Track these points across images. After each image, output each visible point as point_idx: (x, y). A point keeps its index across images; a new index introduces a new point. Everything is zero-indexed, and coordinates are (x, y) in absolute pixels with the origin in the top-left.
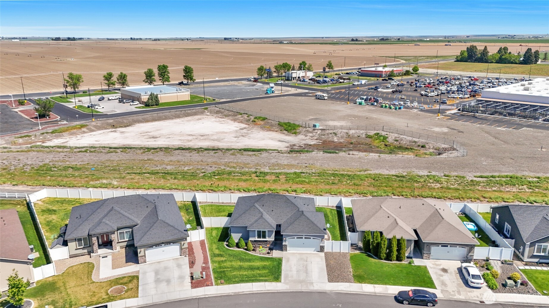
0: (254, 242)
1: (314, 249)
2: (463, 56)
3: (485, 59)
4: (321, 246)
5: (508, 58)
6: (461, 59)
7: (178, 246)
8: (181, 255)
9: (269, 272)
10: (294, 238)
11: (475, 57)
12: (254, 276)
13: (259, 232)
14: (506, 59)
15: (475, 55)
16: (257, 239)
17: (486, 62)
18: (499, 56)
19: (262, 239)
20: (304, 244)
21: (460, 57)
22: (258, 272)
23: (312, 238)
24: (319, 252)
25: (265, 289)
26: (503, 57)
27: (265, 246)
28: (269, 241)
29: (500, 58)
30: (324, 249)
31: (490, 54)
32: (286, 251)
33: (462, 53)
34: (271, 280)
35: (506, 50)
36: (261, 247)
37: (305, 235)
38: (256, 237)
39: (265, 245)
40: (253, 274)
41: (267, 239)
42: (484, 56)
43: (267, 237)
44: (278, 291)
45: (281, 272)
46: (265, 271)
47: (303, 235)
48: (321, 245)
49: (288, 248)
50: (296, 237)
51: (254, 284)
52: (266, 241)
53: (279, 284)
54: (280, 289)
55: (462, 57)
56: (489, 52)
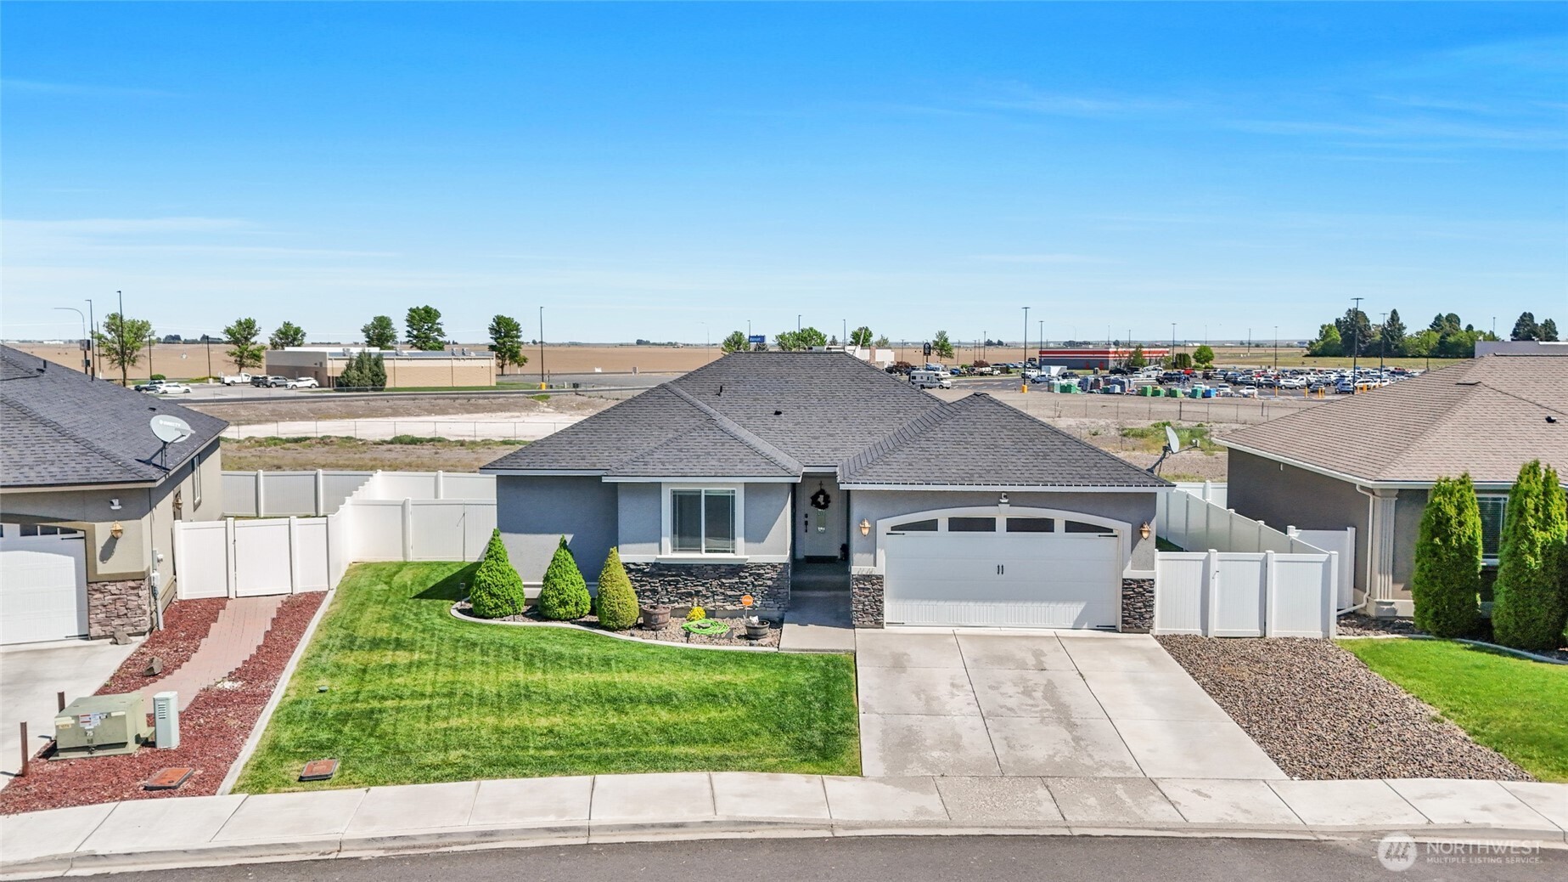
0: (651, 575)
1: (1076, 609)
2: (1329, 339)
3: (1396, 347)
4: (1126, 583)
5: (1466, 342)
6: (1323, 348)
7: (71, 560)
8: (86, 637)
9: (752, 718)
10: (931, 526)
11: (1364, 342)
12: (619, 736)
13: (685, 504)
14: (1458, 344)
15: (1365, 336)
16: (669, 553)
17: (1401, 354)
18: (1438, 336)
19: (701, 556)
20: (1000, 569)
21: (1321, 343)
22: (664, 715)
23: (1060, 517)
24: (1113, 629)
25: (708, 816)
26: (1451, 339)
27: (729, 607)
28: (756, 571)
29: (1442, 342)
30: (1149, 605)
31: (1408, 333)
32: (879, 624)
33: (1325, 331)
34: (771, 761)
35: (1455, 322)
36: (698, 611)
37: (1015, 499)
38: (667, 541)
39: (727, 598)
40: (612, 727)
41: (742, 552)
42: (1393, 339)
43: (740, 541)
44: (840, 833)
45: (850, 716)
46: (714, 714)
47: (993, 499)
48: (1130, 573)
49: (890, 609)
50: (943, 516)
51: (604, 780)
52: (735, 570)
53: (840, 787)
54: (859, 817)
55: (1326, 344)
56: (1404, 328)
